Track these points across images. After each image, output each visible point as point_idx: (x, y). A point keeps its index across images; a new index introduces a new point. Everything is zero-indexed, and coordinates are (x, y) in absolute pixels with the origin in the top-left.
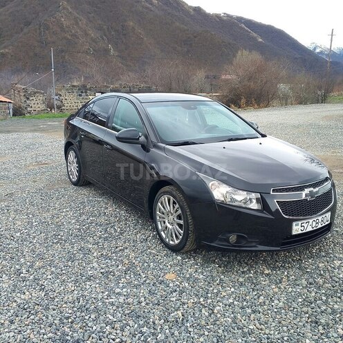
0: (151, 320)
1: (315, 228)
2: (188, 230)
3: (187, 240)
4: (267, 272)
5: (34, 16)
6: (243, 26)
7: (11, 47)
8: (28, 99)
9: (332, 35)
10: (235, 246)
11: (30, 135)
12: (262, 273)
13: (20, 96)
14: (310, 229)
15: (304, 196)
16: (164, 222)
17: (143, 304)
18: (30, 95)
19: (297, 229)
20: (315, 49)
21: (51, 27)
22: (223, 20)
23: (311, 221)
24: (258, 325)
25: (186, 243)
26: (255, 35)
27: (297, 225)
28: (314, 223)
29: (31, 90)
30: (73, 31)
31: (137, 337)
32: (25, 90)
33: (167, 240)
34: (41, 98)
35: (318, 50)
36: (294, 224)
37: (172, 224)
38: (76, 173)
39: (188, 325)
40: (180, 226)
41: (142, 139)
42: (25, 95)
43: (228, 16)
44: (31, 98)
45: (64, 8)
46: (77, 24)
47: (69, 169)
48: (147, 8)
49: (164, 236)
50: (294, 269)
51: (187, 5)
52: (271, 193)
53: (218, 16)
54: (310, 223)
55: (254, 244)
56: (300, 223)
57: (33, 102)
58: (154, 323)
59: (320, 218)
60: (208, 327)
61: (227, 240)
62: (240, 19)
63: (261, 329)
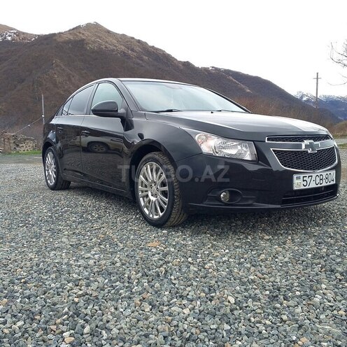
0: (126, 275)
1: (319, 185)
2: (174, 195)
3: (172, 207)
4: (267, 237)
5: (27, 73)
6: (231, 78)
7: (4, 104)
8: (18, 145)
9: (317, 78)
10: (229, 205)
11: (13, 165)
12: (263, 238)
13: (10, 143)
14: (313, 185)
15: (303, 147)
16: (147, 196)
17: (118, 265)
18: (20, 142)
19: (299, 183)
20: (302, 97)
21: (44, 83)
22: (211, 73)
23: (314, 175)
24: (260, 275)
25: (171, 211)
26: (243, 86)
27: (298, 178)
28: (318, 179)
29: (20, 137)
30: (66, 87)
31: (106, 291)
32: (15, 137)
33: (151, 216)
34: (31, 145)
35: (305, 99)
36: (295, 176)
37: (155, 195)
38: (53, 175)
39: (172, 277)
40: (164, 193)
41: (121, 111)
42: (14, 142)
43: (216, 69)
44: (21, 145)
45: (57, 66)
46: (70, 79)
47: (47, 174)
48: (138, 64)
49: (147, 212)
50: (299, 235)
51: (176, 60)
52: (266, 141)
53: (206, 70)
54: (314, 178)
55: (250, 202)
56: (302, 176)
57: (23, 149)
58: (129, 278)
59: (324, 174)
60: (198, 279)
61: (218, 199)
62: (228, 72)
63: (264, 279)
